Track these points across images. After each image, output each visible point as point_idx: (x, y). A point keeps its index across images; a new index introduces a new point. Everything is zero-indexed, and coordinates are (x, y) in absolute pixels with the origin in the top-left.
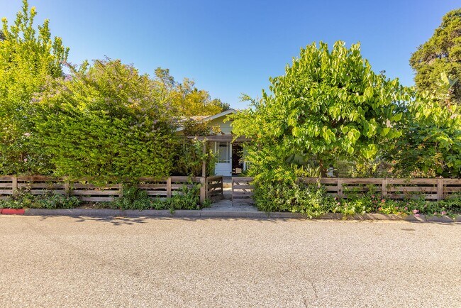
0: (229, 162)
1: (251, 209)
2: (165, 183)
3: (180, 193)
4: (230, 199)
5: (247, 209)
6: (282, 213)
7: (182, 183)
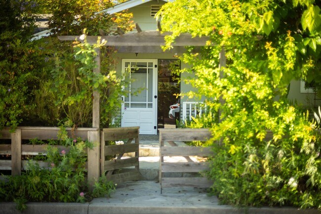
0: (150, 105)
1: (204, 201)
2: (9, 142)
3: (42, 164)
4: (156, 179)
5: (194, 199)
6: (278, 210)
7: (46, 142)
